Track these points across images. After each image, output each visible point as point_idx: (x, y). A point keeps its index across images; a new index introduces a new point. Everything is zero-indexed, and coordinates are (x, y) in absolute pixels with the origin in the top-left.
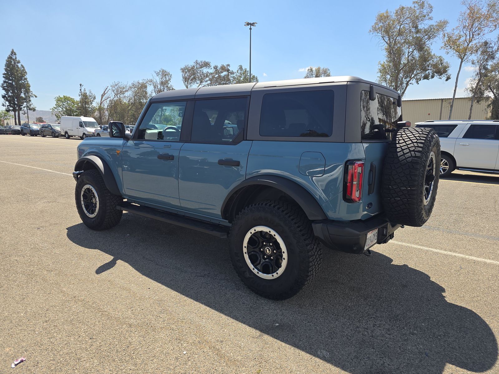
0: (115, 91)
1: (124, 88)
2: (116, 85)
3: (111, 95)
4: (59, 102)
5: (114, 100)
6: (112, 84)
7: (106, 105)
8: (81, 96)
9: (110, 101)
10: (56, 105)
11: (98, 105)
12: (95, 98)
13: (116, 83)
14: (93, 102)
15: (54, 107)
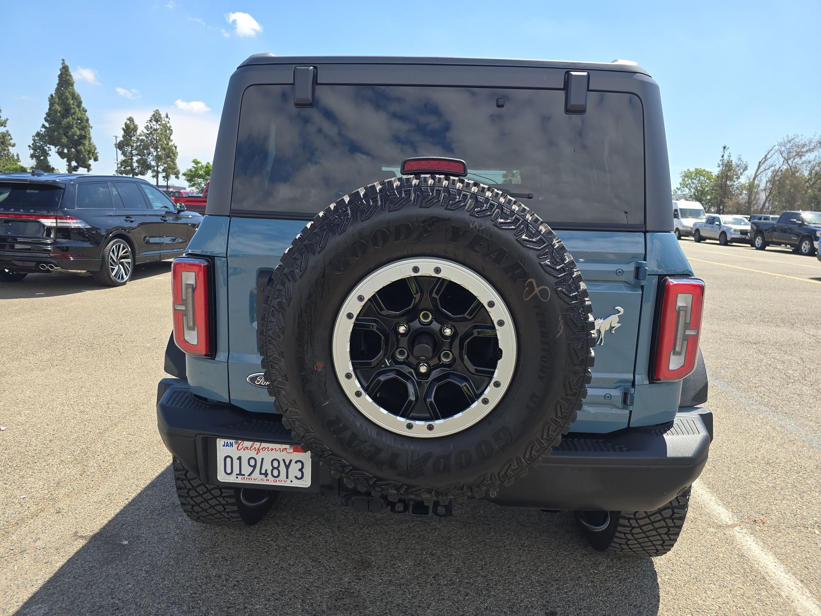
0: (785, 155)
1: (804, 146)
2: (790, 142)
3: (778, 162)
4: (686, 179)
5: (781, 170)
6: (779, 141)
7: (763, 182)
8: (721, 166)
9: (773, 171)
10: (680, 184)
11: (749, 179)
12: (746, 168)
13: (790, 139)
14: (741, 177)
15: (677, 188)
